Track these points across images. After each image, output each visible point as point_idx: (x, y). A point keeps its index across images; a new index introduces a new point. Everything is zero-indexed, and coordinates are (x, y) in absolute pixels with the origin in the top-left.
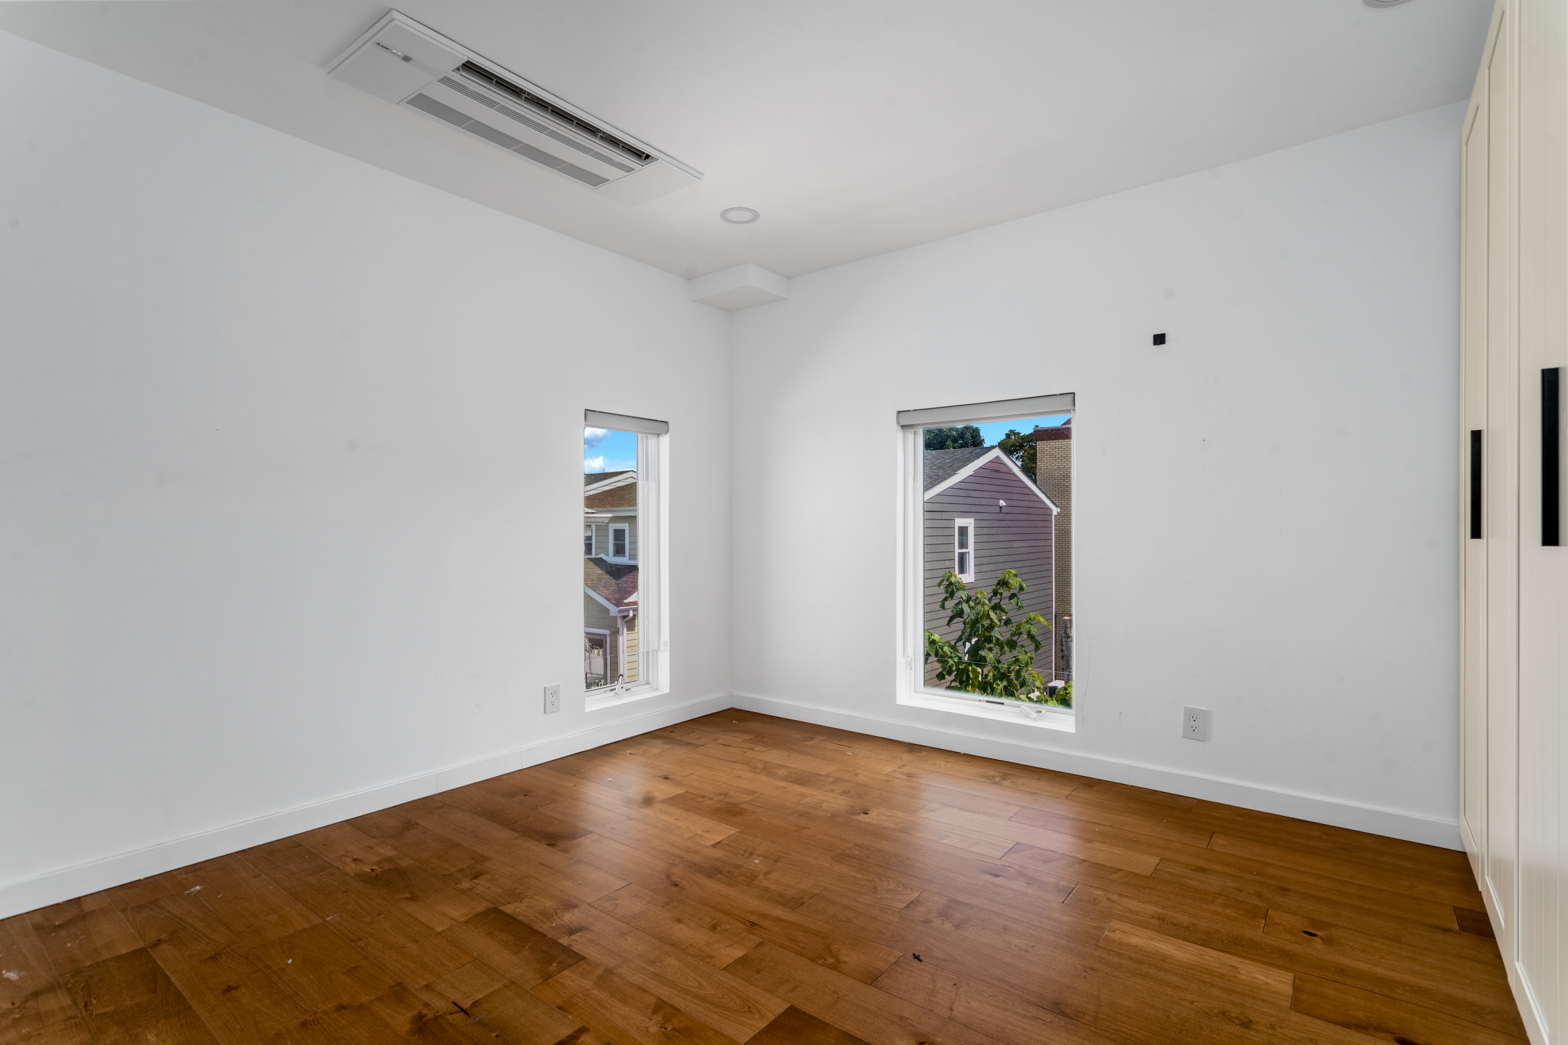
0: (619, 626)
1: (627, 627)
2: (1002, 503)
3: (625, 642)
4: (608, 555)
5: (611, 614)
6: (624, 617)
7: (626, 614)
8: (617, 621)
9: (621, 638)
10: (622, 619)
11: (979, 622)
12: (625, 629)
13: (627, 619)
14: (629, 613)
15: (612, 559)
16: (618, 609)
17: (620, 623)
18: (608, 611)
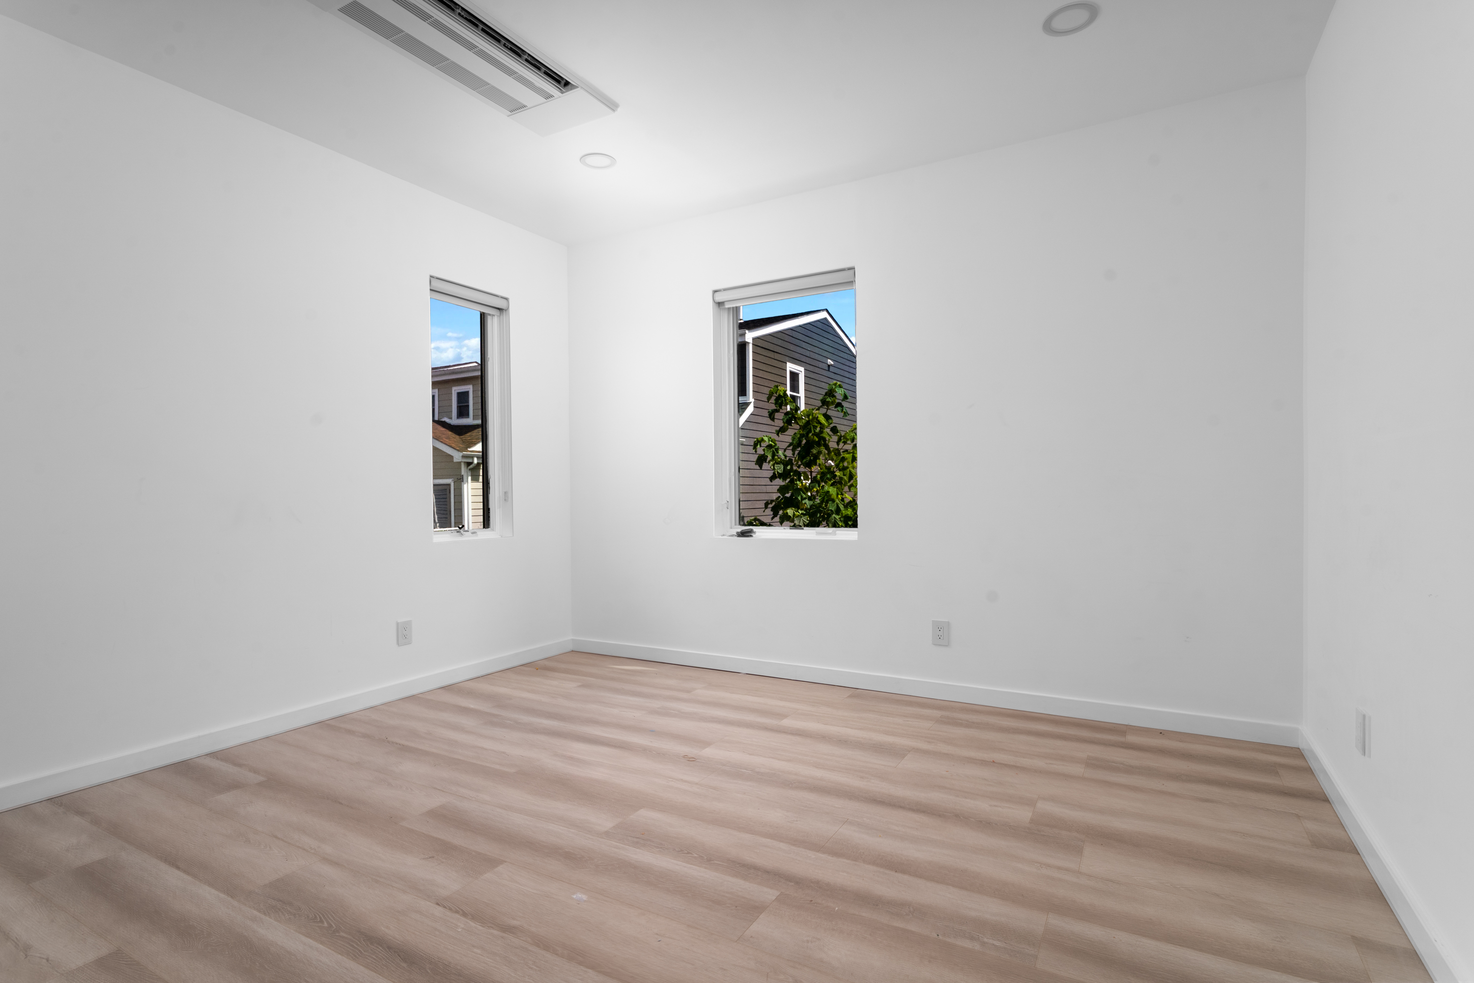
0: (463, 473)
1: (472, 476)
2: (830, 362)
3: (470, 490)
4: (451, 418)
5: (455, 460)
6: (469, 464)
7: (470, 461)
8: (461, 466)
9: (465, 486)
10: (466, 467)
11: (810, 424)
12: (470, 478)
13: (471, 466)
14: (473, 460)
15: (455, 421)
16: (461, 454)
17: (464, 470)
18: (452, 457)
